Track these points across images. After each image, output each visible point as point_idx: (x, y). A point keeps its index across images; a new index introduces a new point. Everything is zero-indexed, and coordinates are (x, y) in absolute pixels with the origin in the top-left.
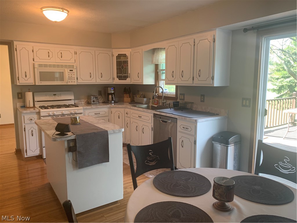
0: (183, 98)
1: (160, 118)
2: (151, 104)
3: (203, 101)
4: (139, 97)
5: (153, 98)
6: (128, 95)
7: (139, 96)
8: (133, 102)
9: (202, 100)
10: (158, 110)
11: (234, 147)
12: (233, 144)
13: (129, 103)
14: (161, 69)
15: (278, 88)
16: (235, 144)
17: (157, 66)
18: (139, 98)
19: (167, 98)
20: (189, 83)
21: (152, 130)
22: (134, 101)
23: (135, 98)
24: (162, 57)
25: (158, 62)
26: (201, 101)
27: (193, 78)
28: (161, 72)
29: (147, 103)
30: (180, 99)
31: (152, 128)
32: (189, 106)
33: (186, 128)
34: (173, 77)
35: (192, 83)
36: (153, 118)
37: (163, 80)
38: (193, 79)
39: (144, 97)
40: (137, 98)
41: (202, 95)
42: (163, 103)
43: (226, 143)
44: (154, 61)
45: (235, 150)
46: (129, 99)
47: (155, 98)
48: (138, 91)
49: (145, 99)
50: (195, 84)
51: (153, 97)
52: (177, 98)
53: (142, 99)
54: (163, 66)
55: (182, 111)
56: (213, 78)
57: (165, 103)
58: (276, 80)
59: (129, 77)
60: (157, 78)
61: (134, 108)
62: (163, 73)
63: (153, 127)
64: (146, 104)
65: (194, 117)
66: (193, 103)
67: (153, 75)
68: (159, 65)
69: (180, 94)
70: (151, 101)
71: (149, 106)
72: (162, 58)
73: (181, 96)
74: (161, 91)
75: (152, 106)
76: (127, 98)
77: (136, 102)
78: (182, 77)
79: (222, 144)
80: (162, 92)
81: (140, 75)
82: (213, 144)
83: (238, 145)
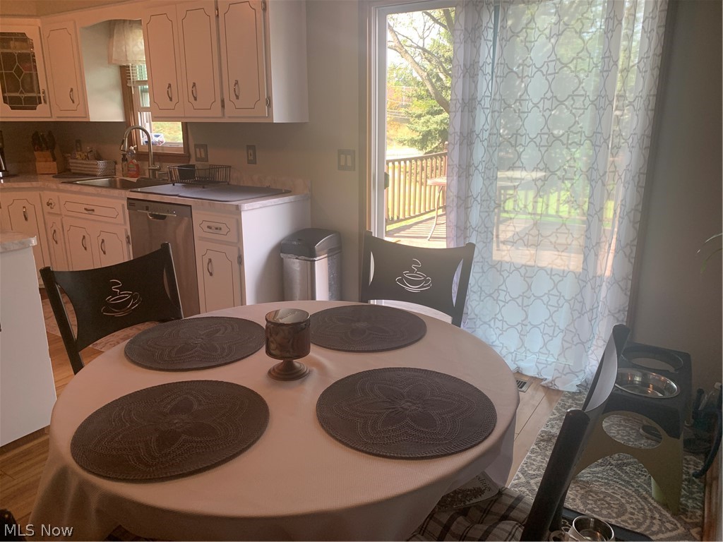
0: (203, 155)
1: (147, 209)
2: (119, 177)
3: (253, 162)
4: (83, 159)
5: (124, 159)
6: (48, 153)
7: (83, 155)
8: (66, 173)
9: (251, 158)
10: (139, 190)
11: (328, 260)
12: (326, 255)
13: (53, 177)
14: (139, 79)
15: (421, 137)
16: (330, 254)
17: (125, 72)
18: (83, 162)
19: (163, 156)
20: (212, 114)
21: (128, 242)
22: (70, 170)
23: (70, 161)
24: (135, 47)
25: (127, 60)
26: (250, 162)
27: (223, 101)
28: (139, 87)
29: (109, 174)
30: (197, 160)
31: (128, 237)
32: (220, 176)
33: (217, 229)
34: (171, 99)
35: (220, 115)
36: (127, 211)
37: (146, 109)
38: (223, 106)
39: (99, 158)
40: (77, 162)
41: (249, 147)
42: (154, 171)
43: (310, 255)
44: (114, 57)
45: (330, 268)
46: (53, 167)
47: (129, 160)
48: (78, 141)
49: (101, 164)
50: (230, 117)
51: (124, 155)
52: (189, 156)
53: (92, 162)
54: (141, 72)
55: (204, 188)
56: (269, 103)
57: (159, 170)
58: (417, 120)
59: (45, 102)
60: (129, 104)
61: (68, 187)
62: (144, 91)
63: (129, 234)
64: (105, 176)
65: (234, 200)
66: (230, 167)
67: (117, 96)
68: (131, 69)
69: (196, 146)
70: (119, 167)
71: (115, 181)
72: (136, 49)
73: (198, 150)
74: (143, 139)
75: (121, 180)
76: (46, 161)
77: (74, 174)
78: (195, 99)
79: (300, 257)
80: (146, 142)
81: (78, 95)
82: (282, 260)
83: (335, 257)
